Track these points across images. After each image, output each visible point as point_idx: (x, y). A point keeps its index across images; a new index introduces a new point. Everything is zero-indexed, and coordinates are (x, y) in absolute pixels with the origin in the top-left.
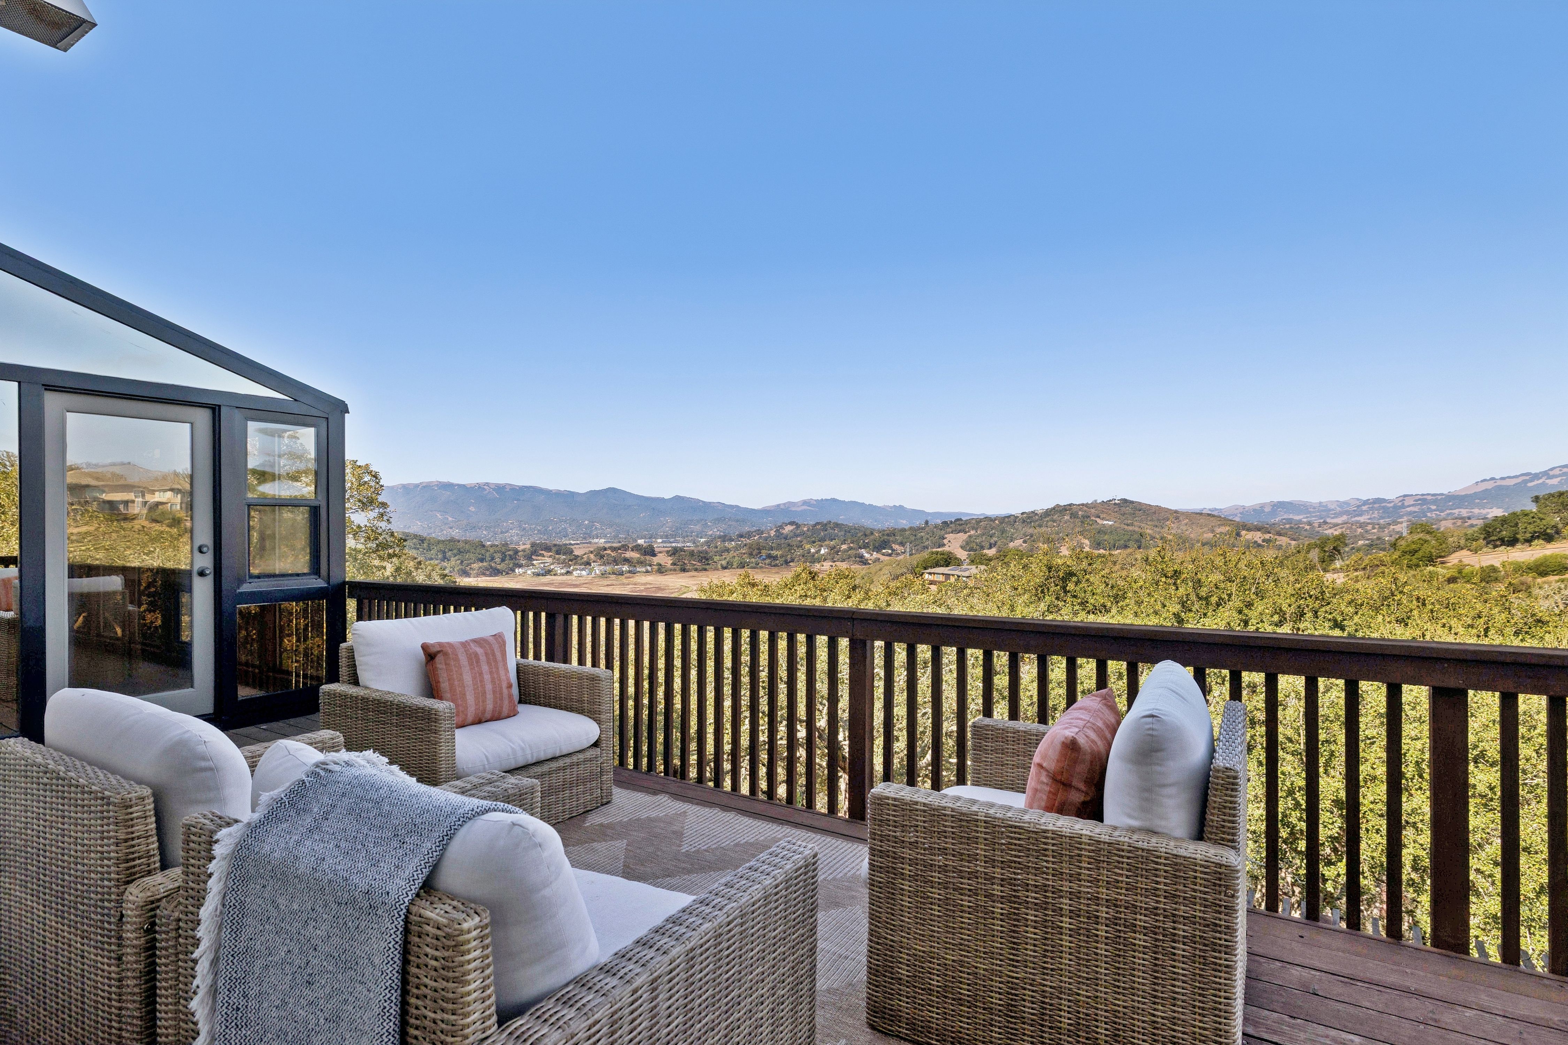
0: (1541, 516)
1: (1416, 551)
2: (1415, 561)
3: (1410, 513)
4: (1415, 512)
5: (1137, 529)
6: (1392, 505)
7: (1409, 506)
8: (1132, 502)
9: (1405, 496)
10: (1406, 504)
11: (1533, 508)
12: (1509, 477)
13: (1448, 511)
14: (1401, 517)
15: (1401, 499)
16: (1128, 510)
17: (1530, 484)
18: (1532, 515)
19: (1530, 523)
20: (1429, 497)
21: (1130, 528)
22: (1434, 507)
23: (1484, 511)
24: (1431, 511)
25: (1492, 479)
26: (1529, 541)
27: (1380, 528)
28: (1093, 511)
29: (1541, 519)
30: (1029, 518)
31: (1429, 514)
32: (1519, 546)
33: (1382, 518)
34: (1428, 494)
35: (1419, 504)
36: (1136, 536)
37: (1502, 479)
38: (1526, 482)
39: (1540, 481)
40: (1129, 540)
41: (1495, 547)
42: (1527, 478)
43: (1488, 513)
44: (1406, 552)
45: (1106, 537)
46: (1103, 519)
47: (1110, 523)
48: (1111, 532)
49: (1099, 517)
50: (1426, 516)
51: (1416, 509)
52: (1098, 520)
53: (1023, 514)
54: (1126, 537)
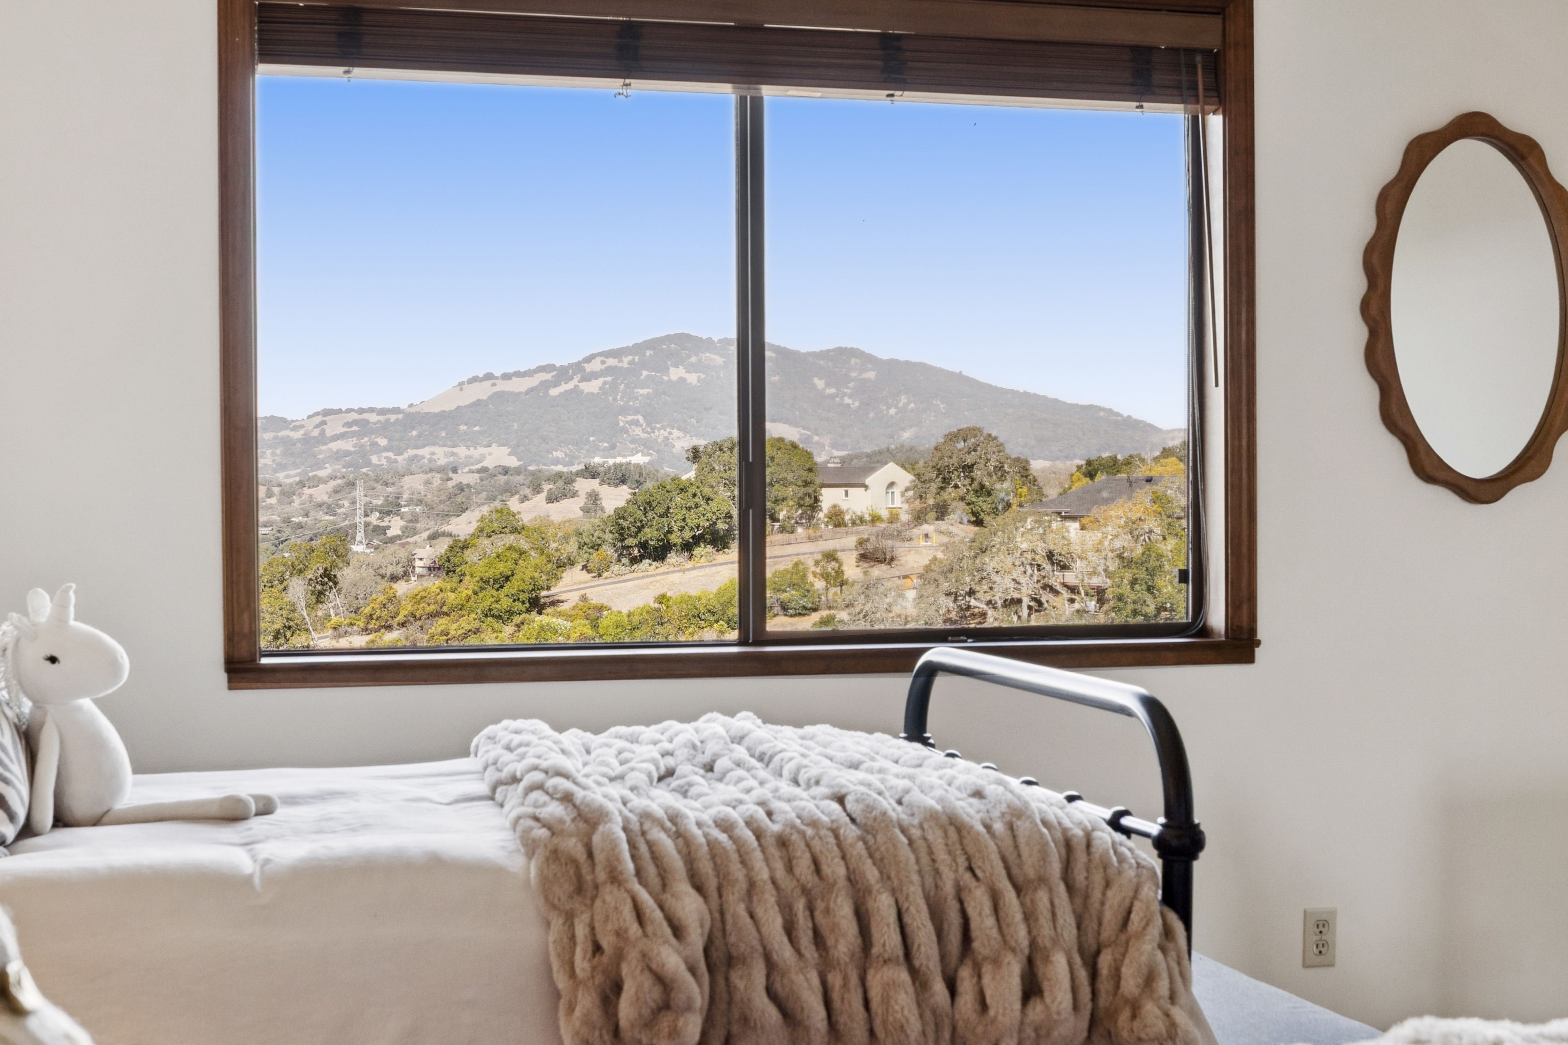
0: (707, 491)
1: (507, 578)
2: (506, 603)
3: (338, 456)
4: (347, 453)
6: (298, 435)
7: (335, 438)
9: (327, 412)
10: (329, 433)
11: (690, 474)
12: (518, 374)
13: (411, 452)
14: (319, 465)
15: (319, 419)
17: (554, 392)
18: (693, 490)
19: (689, 509)
20: (373, 418)
22: (383, 442)
23: (476, 453)
24: (376, 448)
25: (489, 376)
26: (688, 547)
27: (283, 493)
29: (708, 499)
31: (374, 459)
32: (673, 558)
33: (281, 467)
34: (371, 410)
35: (354, 434)
37: (506, 377)
38: (546, 385)
39: (570, 386)
41: (634, 561)
42: (548, 376)
43: (483, 458)
44: (487, 582)
50: (368, 463)
51: (347, 445)
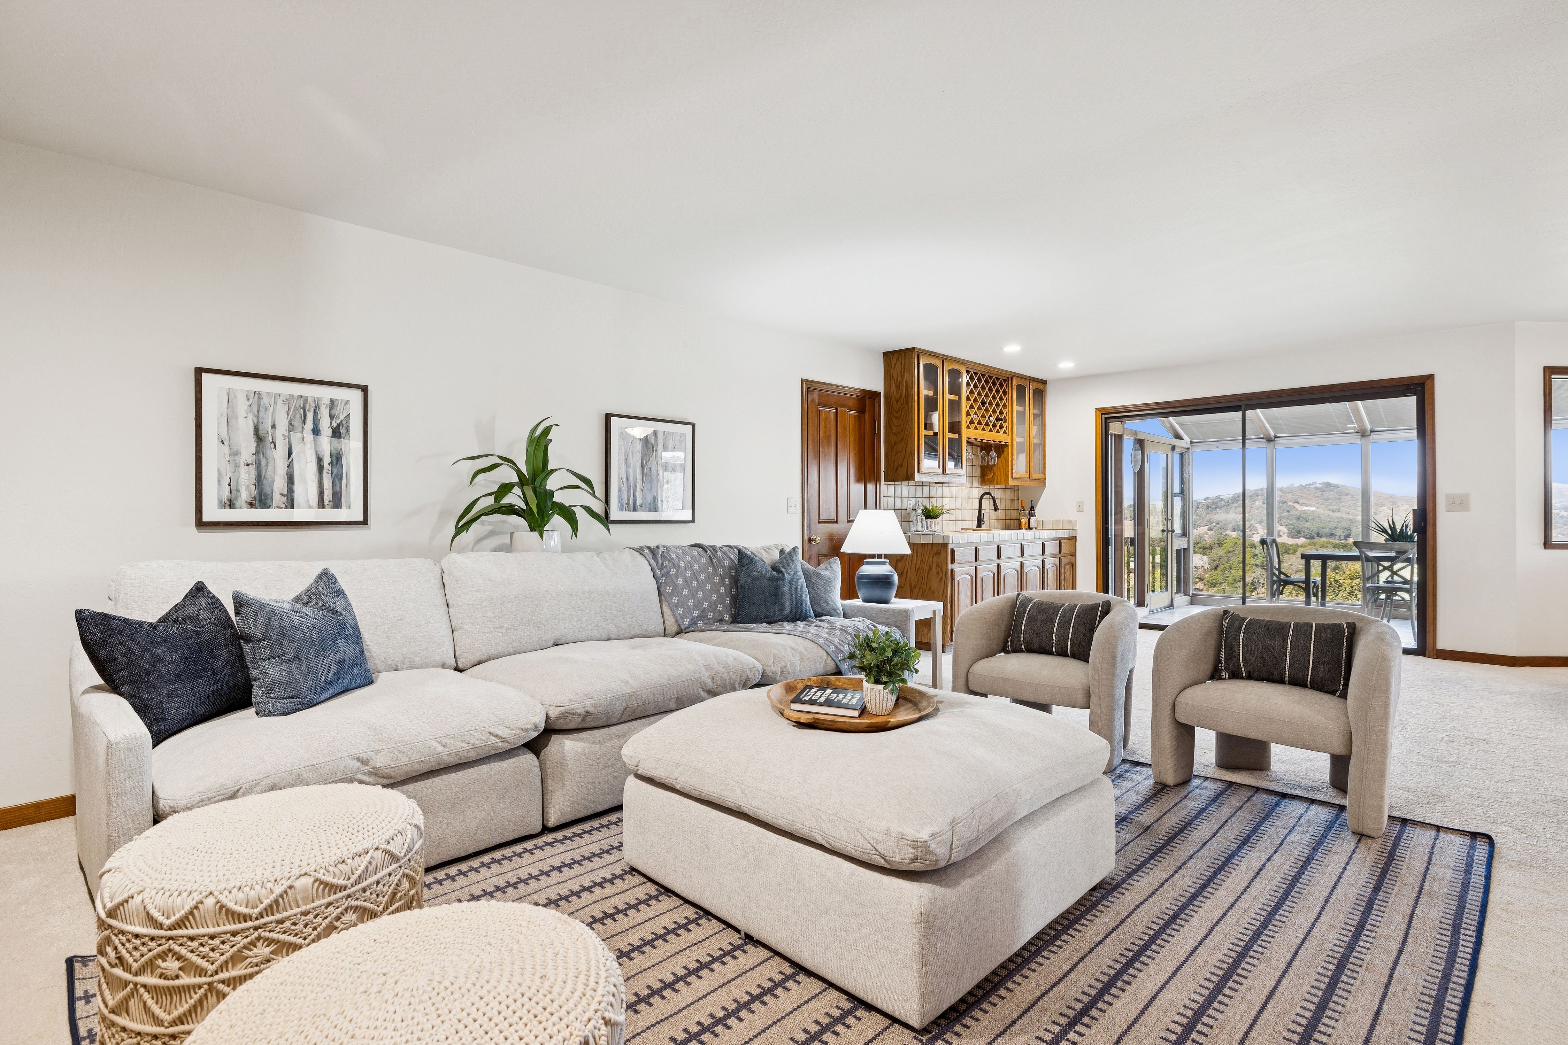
5: (1345, 516)
8: (1337, 486)
16: (1331, 495)
21: (1337, 514)
28: (1290, 496)
30: (1214, 503)
36: (1344, 524)
40: (1336, 528)
45: (1307, 525)
46: (1302, 505)
47: (1312, 509)
48: (1313, 519)
49: (1298, 503)
52: (1297, 506)
53: (1206, 499)
54: (1332, 525)
